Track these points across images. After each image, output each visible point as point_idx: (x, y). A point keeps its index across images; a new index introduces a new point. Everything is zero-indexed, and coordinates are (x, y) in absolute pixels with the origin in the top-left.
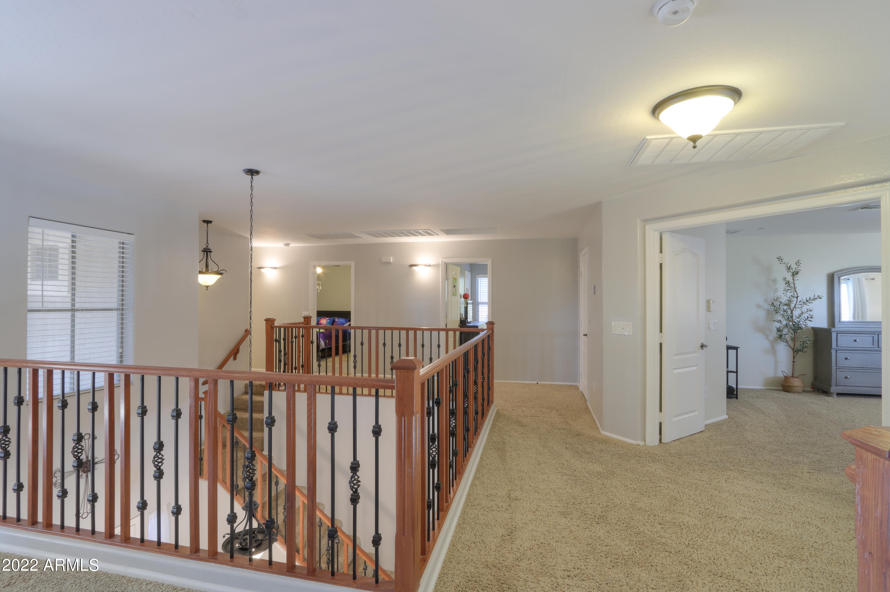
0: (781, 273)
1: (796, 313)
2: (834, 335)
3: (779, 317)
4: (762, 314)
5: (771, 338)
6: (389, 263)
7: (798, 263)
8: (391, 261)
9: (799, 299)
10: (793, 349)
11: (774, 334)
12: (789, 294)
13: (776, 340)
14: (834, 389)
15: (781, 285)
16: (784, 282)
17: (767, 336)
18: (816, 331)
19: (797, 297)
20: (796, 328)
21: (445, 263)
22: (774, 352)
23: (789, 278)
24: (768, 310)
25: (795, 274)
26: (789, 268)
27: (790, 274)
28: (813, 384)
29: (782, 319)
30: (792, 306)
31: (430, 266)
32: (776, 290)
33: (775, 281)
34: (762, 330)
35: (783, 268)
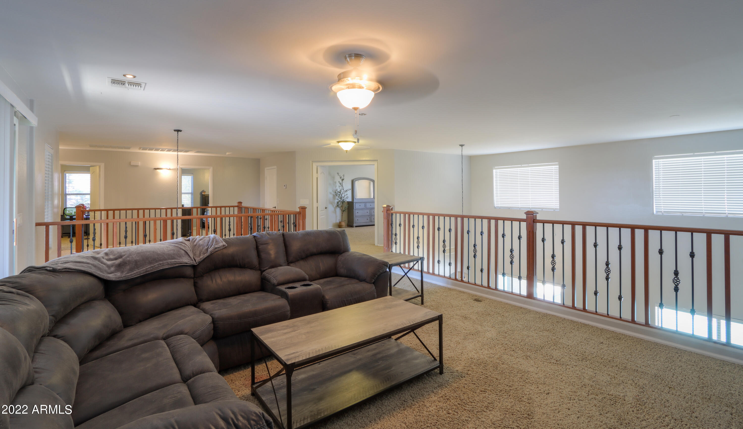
0: (338, 179)
1: (343, 195)
2: (354, 204)
3: (337, 198)
4: (331, 196)
5: (335, 206)
6: (137, 166)
7: (343, 176)
8: (139, 165)
9: (344, 190)
10: (342, 210)
11: (336, 204)
12: (341, 188)
13: (336, 207)
14: (355, 225)
15: (338, 184)
16: (339, 183)
17: (333, 207)
18: (348, 203)
19: (343, 189)
20: (343, 202)
21: (181, 168)
22: (335, 212)
23: (341, 182)
24: (333, 195)
25: (343, 180)
26: (341, 178)
27: (341, 180)
28: (347, 224)
29: (338, 198)
30: (342, 193)
31: (170, 169)
32: (336, 186)
33: (336, 182)
34: (332, 203)
35: (339, 177)
